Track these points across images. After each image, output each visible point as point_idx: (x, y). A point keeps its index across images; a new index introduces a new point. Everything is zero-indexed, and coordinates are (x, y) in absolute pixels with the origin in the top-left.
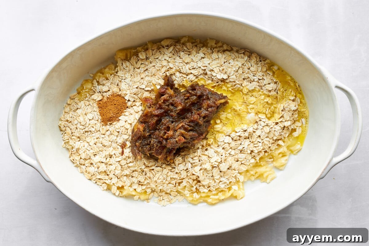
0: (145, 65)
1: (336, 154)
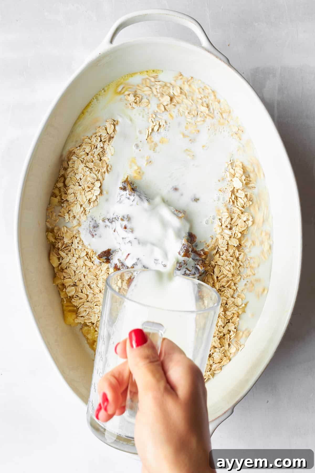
0: (83, 287)
1: (197, 43)
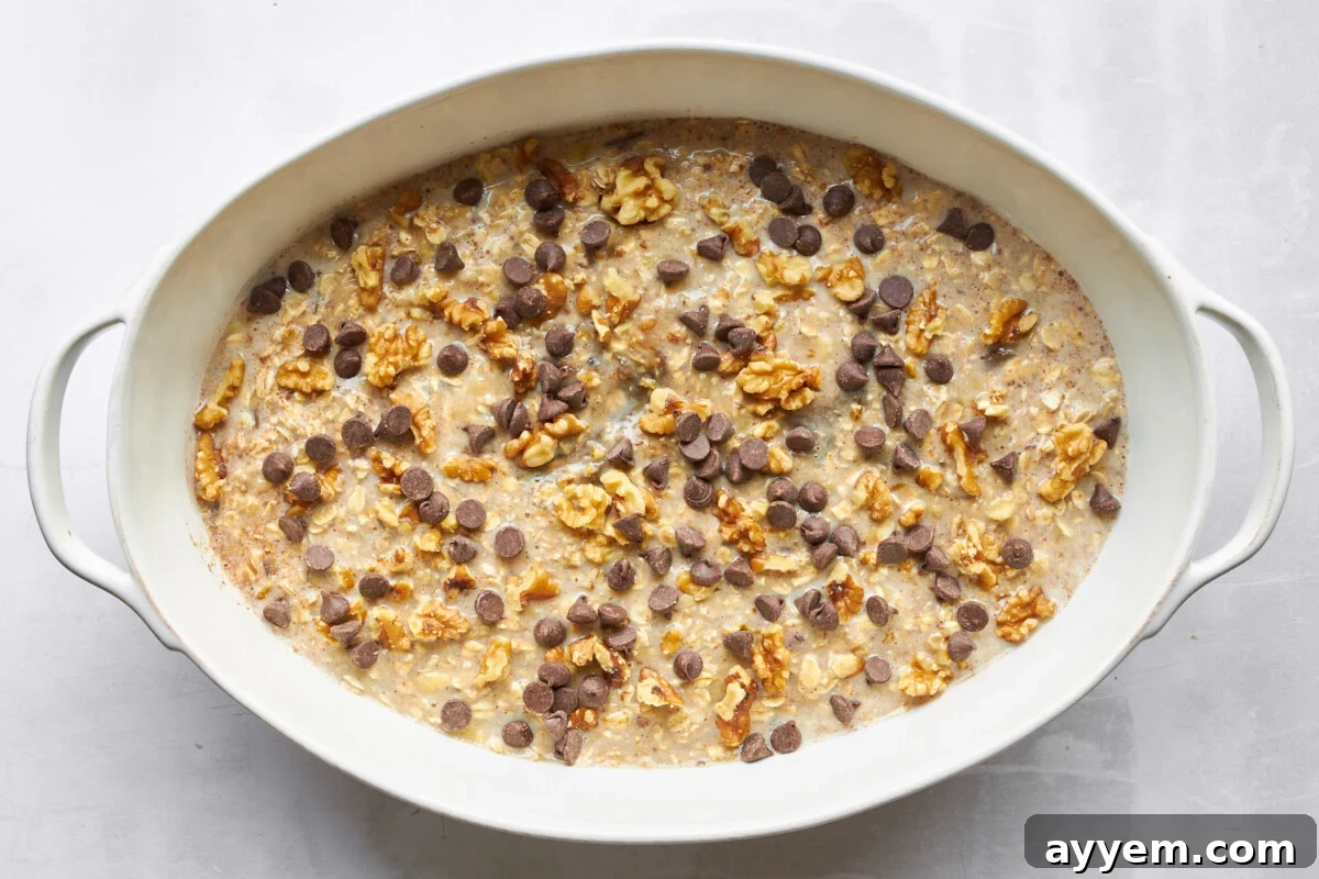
1: (1200, 550)
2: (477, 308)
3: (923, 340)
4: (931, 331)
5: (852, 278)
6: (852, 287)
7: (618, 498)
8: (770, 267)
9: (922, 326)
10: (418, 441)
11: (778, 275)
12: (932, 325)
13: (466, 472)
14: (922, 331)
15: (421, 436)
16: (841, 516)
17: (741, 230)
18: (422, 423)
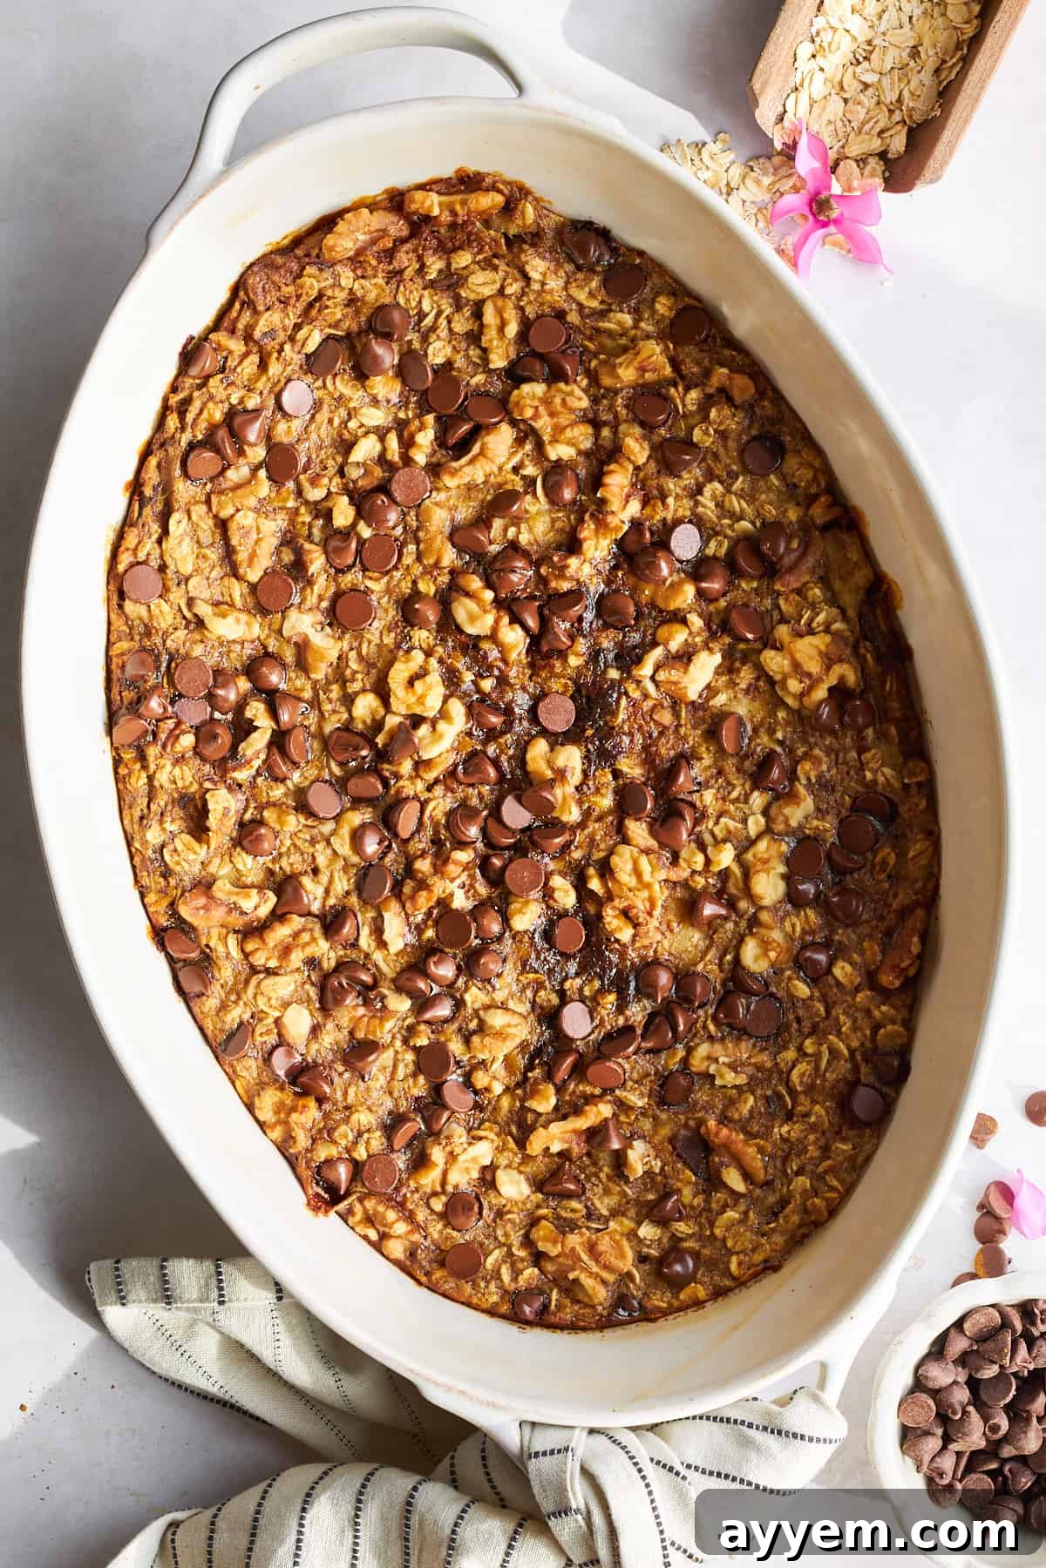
2: (627, 502)
3: (706, 1064)
4: (718, 1071)
5: (767, 956)
6: (756, 959)
7: (434, 723)
8: (766, 856)
9: (721, 1060)
10: (455, 464)
11: (759, 867)
12: (725, 1070)
13: (428, 532)
14: (716, 1060)
15: (461, 467)
16: (468, 997)
17: (798, 804)
18: (478, 466)
